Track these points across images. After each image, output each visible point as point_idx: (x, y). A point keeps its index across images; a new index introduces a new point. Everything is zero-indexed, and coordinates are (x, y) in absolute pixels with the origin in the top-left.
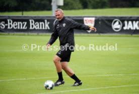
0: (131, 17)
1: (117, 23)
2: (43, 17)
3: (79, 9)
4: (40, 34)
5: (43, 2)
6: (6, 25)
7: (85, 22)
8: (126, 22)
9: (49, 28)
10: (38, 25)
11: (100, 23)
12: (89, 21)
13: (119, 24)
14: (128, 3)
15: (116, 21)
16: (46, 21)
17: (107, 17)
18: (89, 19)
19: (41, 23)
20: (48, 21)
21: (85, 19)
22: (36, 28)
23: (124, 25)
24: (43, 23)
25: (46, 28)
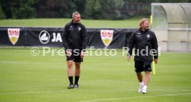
0: (60, 29)
1: (45, 35)
8: (54, 34)
13: (47, 35)
14: (56, 13)
15: (43, 33)
17: (34, 28)
23: (52, 38)
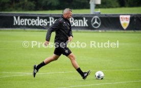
2: (82, 15)
3: (116, 7)
4: (79, 31)
5: (82, 2)
6: (48, 22)
7: (121, 19)
9: (87, 25)
10: (77, 22)
11: (135, 20)
12: (124, 18)
16: (84, 19)
18: (125, 16)
19: (80, 21)
20: (86, 18)
21: (121, 16)
22: (75, 25)
24: (82, 20)
25: (84, 25)
